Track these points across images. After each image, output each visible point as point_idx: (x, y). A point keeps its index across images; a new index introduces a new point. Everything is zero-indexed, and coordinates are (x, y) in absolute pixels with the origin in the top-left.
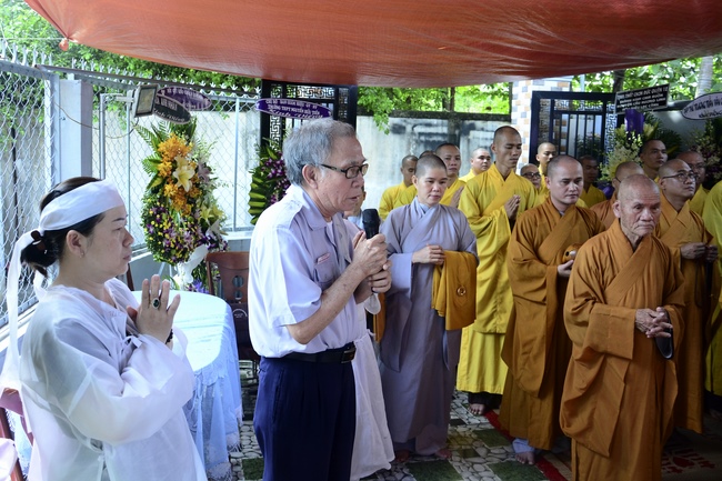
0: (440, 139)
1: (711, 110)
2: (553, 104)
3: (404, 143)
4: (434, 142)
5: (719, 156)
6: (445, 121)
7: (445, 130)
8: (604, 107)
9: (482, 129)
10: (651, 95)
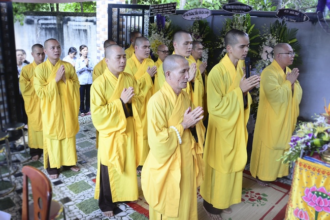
0: (53, 26)
1: (197, 16)
2: (119, 10)
3: (34, 29)
4: (50, 28)
5: (202, 38)
6: (55, 17)
7: (55, 22)
8: (143, 12)
9: (74, 21)
10: (168, 7)
